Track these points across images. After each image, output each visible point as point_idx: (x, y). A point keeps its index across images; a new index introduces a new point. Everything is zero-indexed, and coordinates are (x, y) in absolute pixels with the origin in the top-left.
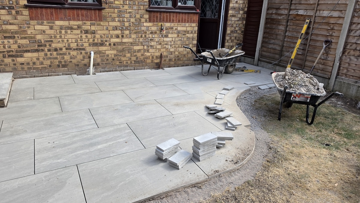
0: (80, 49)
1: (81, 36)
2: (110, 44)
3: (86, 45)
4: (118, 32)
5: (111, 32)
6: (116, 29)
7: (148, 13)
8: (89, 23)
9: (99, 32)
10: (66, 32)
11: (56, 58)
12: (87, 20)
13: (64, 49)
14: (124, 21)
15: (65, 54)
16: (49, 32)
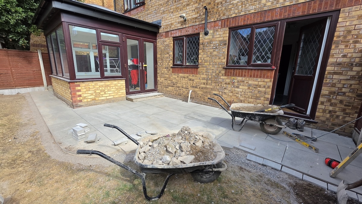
0: (187, 88)
1: (188, 82)
2: (200, 88)
3: (189, 86)
4: (205, 81)
5: (201, 81)
6: (204, 80)
7: (224, 70)
8: (191, 75)
9: (196, 80)
10: (183, 79)
11: (178, 91)
12: (191, 74)
13: (181, 88)
14: (209, 75)
15: (181, 90)
16: (177, 78)
